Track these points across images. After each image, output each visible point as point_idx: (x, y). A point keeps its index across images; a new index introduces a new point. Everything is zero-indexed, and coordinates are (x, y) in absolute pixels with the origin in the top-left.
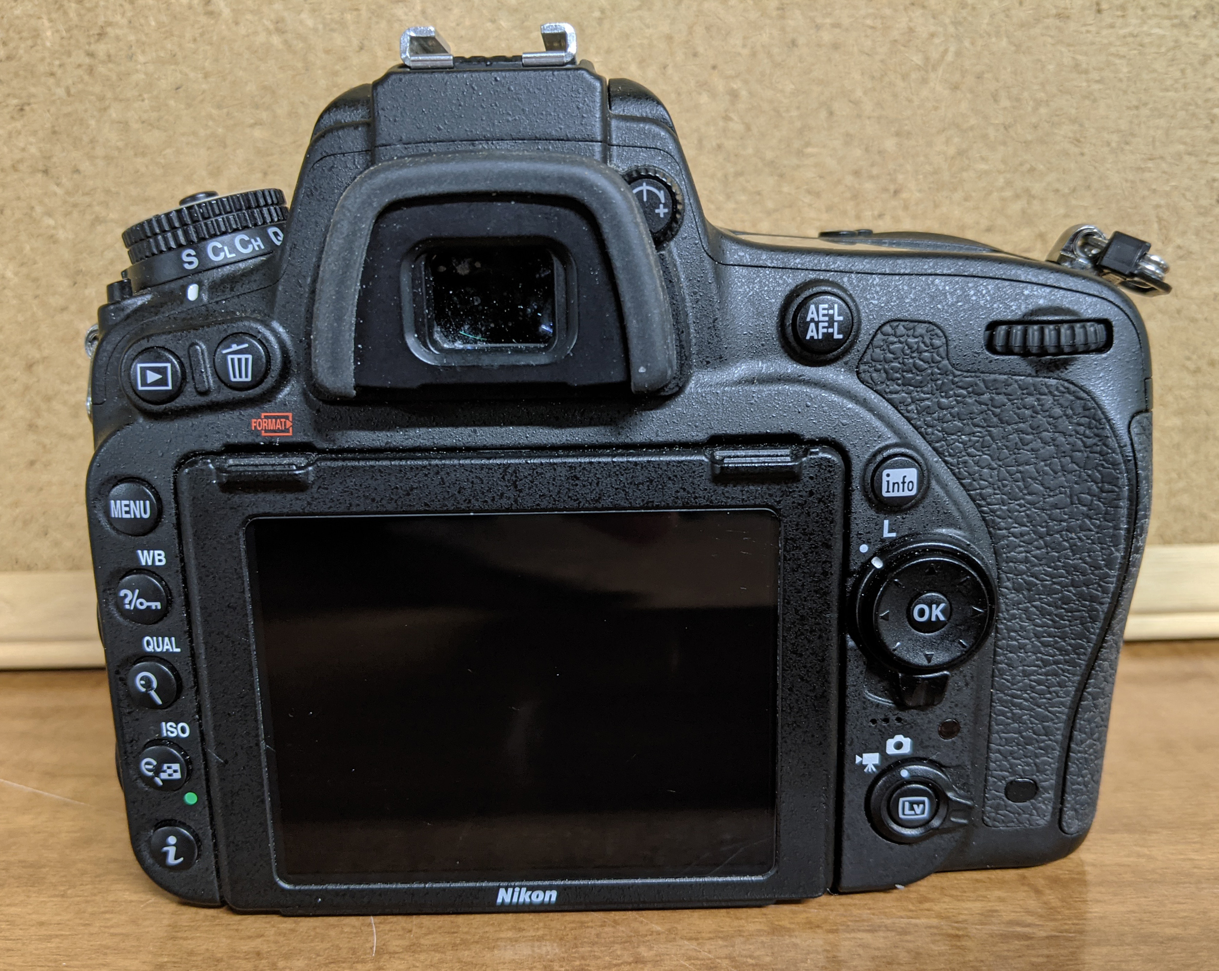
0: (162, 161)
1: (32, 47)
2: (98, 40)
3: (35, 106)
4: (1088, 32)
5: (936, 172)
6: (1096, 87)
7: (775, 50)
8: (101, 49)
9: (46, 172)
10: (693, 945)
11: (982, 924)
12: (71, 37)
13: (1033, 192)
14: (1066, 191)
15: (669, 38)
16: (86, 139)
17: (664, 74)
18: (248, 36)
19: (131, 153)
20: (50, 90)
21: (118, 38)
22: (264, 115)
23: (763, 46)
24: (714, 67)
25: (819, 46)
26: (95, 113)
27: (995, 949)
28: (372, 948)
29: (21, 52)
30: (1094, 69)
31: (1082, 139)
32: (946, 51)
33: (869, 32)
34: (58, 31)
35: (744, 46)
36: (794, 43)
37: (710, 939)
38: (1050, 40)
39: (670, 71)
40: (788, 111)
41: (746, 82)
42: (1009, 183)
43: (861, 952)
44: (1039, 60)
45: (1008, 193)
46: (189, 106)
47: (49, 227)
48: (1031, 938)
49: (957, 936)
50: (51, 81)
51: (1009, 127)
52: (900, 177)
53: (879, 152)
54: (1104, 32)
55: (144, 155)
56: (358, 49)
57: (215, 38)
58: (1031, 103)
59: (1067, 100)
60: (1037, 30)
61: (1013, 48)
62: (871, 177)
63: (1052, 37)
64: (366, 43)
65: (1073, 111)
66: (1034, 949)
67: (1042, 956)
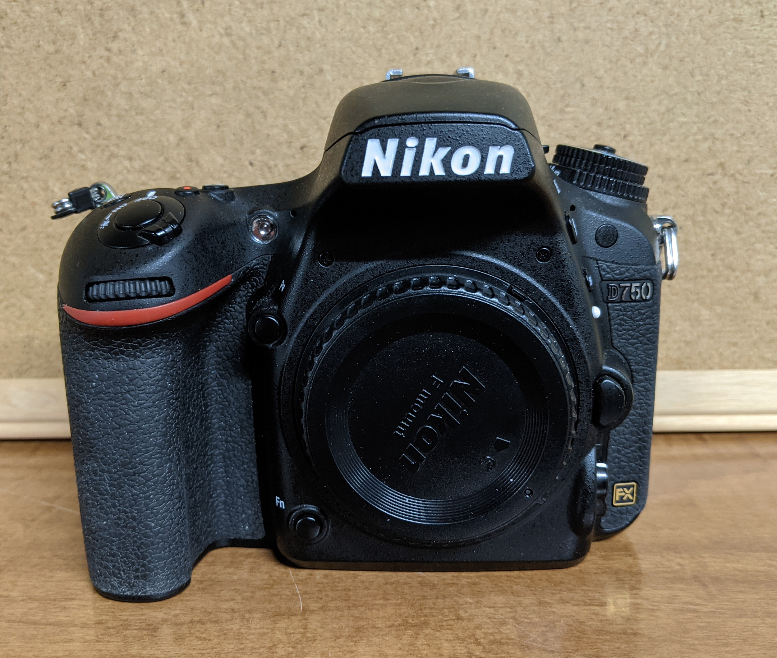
0: (153, 118)
1: (71, 45)
2: (113, 41)
3: (73, 83)
4: (755, 30)
5: (651, 123)
6: (761, 66)
7: (547, 45)
8: (115, 46)
9: (80, 124)
10: (492, 610)
11: (669, 603)
12: (96, 39)
13: (717, 136)
14: (739, 135)
15: (478, 37)
16: (105, 104)
17: (474, 61)
18: (208, 38)
19: (133, 113)
20: (82, 73)
21: (125, 40)
22: (218, 89)
23: (539, 42)
24: (507, 56)
25: (576, 41)
26: (111, 88)
27: (676, 618)
28: (300, 608)
29: (65, 48)
30: (759, 55)
31: (750, 101)
32: (660, 44)
33: (609, 31)
34: (87, 35)
35: (527, 42)
36: (559, 39)
37: (502, 607)
38: (729, 36)
39: (478, 58)
40: (555, 83)
41: (528, 65)
42: (700, 130)
43: (594, 617)
44: (722, 49)
45: (699, 137)
46: (170, 83)
47: (82, 160)
48: (698, 612)
49: (653, 610)
50: (83, 67)
51: (701, 93)
52: (628, 127)
53: (615, 110)
54: (766, 30)
55: (141, 114)
56: (277, 46)
57: (187, 40)
58: (716, 77)
59: (740, 75)
60: (720, 30)
61: (704, 41)
62: (609, 127)
63: (731, 34)
64: (283, 42)
65: (744, 82)
66: (700, 618)
67: (705, 622)
